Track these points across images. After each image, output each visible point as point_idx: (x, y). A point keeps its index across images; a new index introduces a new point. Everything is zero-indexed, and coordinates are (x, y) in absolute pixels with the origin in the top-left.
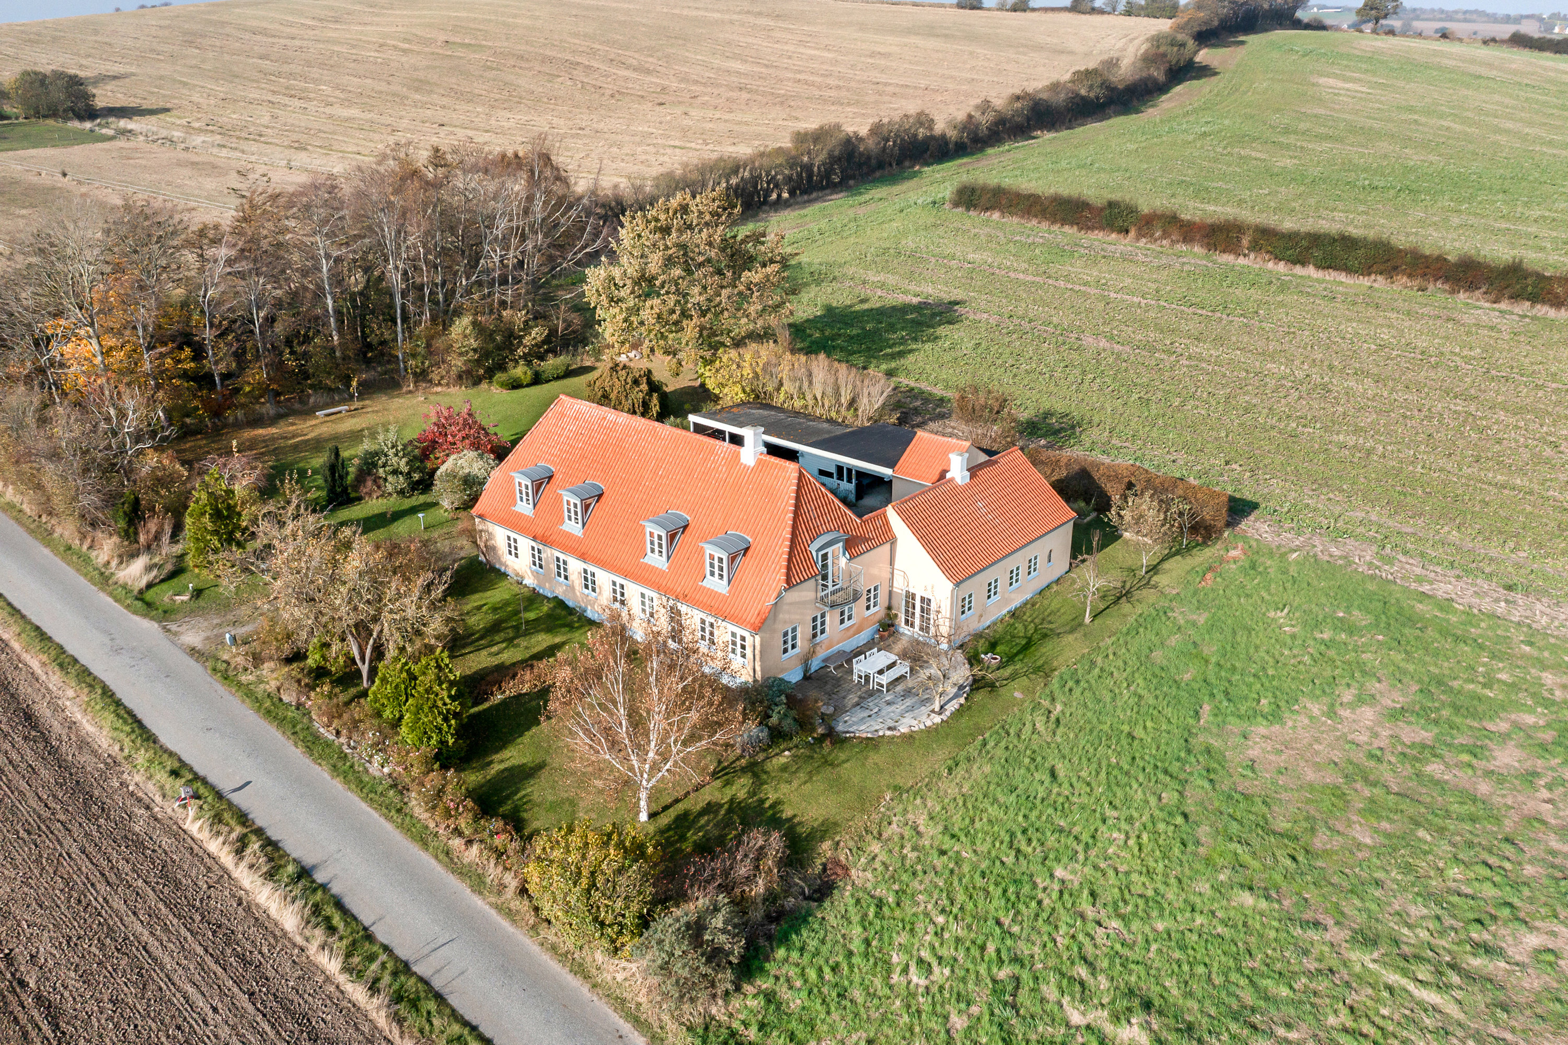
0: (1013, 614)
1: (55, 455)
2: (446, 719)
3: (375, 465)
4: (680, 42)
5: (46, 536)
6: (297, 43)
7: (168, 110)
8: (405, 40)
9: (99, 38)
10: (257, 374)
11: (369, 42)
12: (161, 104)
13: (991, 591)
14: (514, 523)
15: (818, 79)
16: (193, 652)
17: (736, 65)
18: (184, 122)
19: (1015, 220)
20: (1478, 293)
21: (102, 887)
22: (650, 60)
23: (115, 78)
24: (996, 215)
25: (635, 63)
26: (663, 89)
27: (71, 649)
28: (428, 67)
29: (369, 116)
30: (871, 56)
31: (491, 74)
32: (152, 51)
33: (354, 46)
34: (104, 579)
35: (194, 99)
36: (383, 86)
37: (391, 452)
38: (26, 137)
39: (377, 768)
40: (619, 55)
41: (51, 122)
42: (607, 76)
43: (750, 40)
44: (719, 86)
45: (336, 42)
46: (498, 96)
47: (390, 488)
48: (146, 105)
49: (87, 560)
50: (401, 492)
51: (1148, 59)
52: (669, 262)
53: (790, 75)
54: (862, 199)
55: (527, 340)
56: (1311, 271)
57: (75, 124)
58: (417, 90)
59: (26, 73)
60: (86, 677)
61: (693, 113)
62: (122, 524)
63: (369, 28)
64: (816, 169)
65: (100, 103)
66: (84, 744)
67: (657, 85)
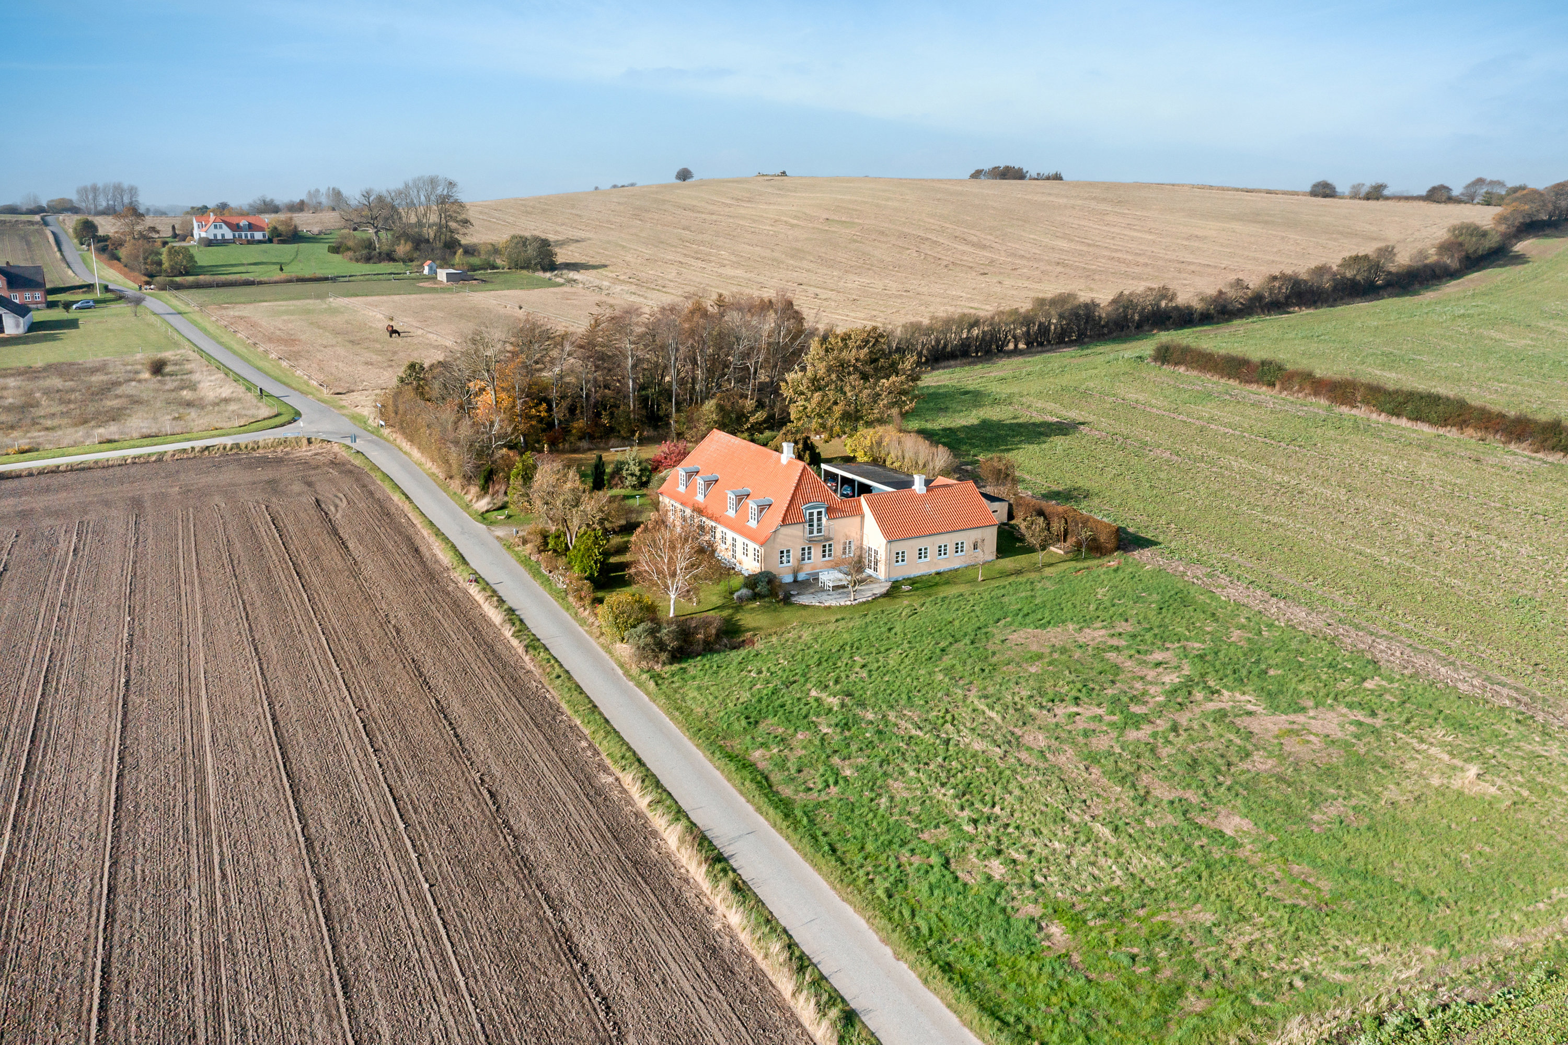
0: (938, 574)
1: (456, 443)
2: (596, 563)
3: (622, 469)
4: (1020, 223)
5: (446, 489)
6: (714, 217)
7: (605, 266)
8: (796, 217)
9: (574, 211)
10: (580, 424)
11: (767, 218)
12: (604, 262)
13: (921, 553)
14: (674, 496)
15: (1130, 257)
16: (498, 538)
17: (1063, 244)
18: (614, 275)
19: (1195, 373)
20: (1524, 445)
21: (429, 602)
22: (989, 237)
23: (577, 241)
24: (1182, 369)
25: (975, 239)
26: (992, 262)
27: (443, 530)
28: (806, 239)
29: (748, 275)
30: (1187, 239)
31: (854, 246)
32: (608, 222)
33: (754, 221)
34: (467, 507)
35: (627, 259)
36: (767, 253)
37: (632, 463)
38: (505, 282)
39: (561, 586)
40: (964, 233)
41: (524, 272)
42: (948, 250)
43: (1082, 223)
44: (1040, 260)
45: (743, 217)
46: (854, 264)
47: (627, 483)
48: (592, 262)
49: (462, 499)
50: (634, 487)
51: (1444, 248)
52: (829, 370)
53: (1107, 253)
54: (1085, 352)
55: (752, 420)
56: (1404, 422)
57: (540, 274)
58: (792, 257)
59: (514, 237)
60: (446, 540)
61: (1008, 282)
62: (482, 482)
63: (772, 207)
64: (1053, 327)
65: (560, 260)
66: (437, 561)
67: (987, 258)
